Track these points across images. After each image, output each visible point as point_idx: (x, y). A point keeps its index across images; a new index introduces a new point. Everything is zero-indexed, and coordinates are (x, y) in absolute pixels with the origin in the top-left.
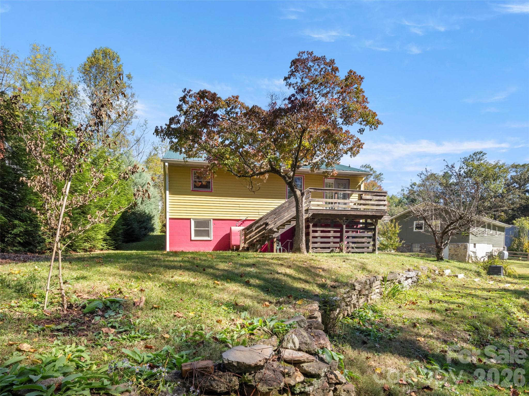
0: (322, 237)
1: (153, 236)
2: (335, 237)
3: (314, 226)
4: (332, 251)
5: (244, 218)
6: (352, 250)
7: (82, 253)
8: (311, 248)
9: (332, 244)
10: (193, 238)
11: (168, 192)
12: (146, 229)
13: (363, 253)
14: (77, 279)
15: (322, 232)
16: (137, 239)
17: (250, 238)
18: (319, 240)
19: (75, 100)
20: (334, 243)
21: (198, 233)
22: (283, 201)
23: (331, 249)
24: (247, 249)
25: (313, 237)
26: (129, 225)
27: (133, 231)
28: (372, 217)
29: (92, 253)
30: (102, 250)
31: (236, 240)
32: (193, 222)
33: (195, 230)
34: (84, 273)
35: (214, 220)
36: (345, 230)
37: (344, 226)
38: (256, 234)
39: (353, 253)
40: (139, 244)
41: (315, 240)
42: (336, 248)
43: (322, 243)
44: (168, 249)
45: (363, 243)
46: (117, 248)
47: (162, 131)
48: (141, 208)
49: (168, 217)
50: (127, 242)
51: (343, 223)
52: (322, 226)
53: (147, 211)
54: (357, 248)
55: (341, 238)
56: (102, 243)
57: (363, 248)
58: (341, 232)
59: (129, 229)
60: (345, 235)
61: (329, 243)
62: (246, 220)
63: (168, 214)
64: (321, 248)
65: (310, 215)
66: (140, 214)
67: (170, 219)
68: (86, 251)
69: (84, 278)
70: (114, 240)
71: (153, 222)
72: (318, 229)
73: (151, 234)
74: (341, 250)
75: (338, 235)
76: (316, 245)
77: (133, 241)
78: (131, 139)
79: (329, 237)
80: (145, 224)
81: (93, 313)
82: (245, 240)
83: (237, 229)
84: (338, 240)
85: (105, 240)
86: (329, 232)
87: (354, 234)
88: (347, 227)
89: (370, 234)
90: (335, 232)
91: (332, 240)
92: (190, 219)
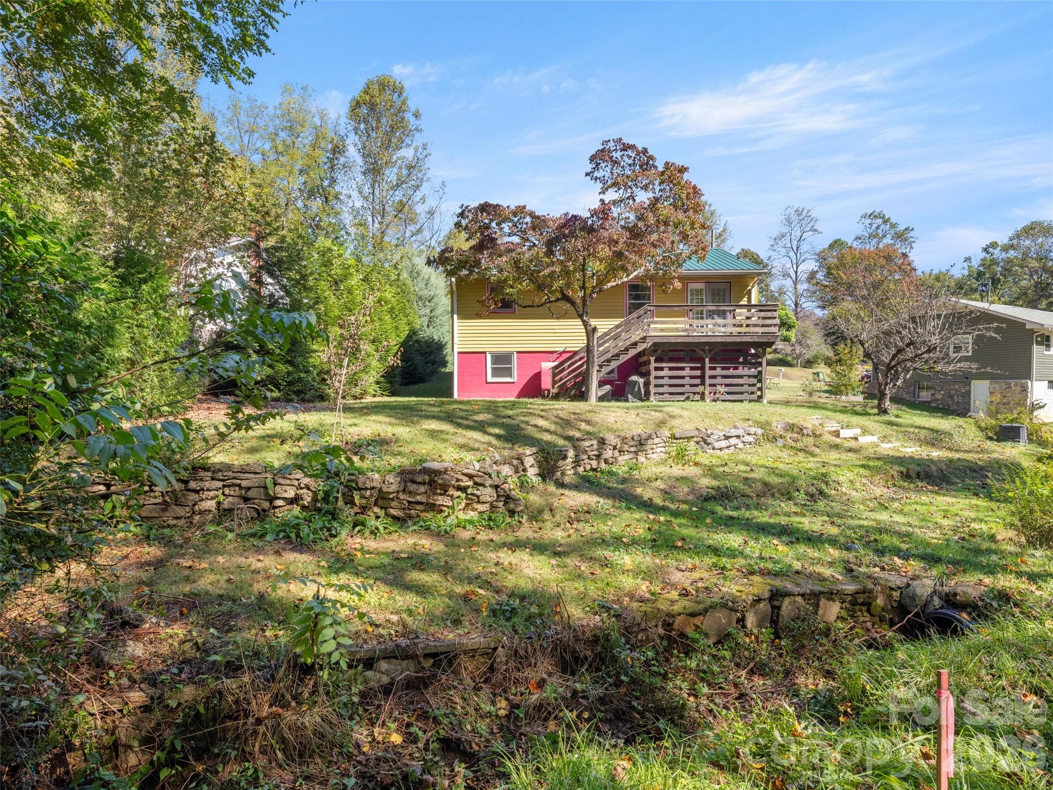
0: (671, 377)
1: (445, 373)
2: (692, 377)
3: (656, 361)
4: (688, 398)
5: (562, 349)
6: (722, 398)
7: (352, 401)
8: (652, 394)
9: (687, 387)
10: (490, 379)
11: (455, 316)
12: (434, 363)
13: (742, 401)
14: (351, 425)
15: (671, 369)
16: (421, 380)
17: (561, 379)
18: (666, 381)
19: (342, 160)
20: (691, 385)
21: (496, 372)
22: (617, 322)
23: (687, 395)
24: (556, 397)
25: (656, 378)
26: (410, 360)
27: (415, 368)
28: (756, 345)
29: (363, 401)
30: (374, 396)
31: (546, 383)
32: (489, 357)
33: (493, 369)
34: (355, 421)
35: (518, 352)
36: (708, 365)
37: (707, 360)
38: (569, 374)
39: (723, 401)
40: (422, 386)
41: (660, 382)
42: (694, 393)
43: (670, 386)
44: (456, 396)
45: (742, 385)
46: (393, 394)
47: (435, 261)
48: (427, 333)
49: (456, 350)
50: (406, 384)
51: (704, 356)
52: (671, 360)
53: (436, 337)
54: (728, 393)
55: (702, 377)
56: (376, 387)
57: (742, 393)
58: (702, 368)
59: (410, 366)
60: (708, 373)
61: (683, 386)
62: (564, 352)
63: (456, 347)
64: (671, 394)
65: (649, 345)
66: (426, 342)
67: (459, 353)
68: (355, 397)
69: (355, 425)
70: (390, 382)
71: (445, 352)
72: (664, 365)
73: (443, 370)
74: (703, 398)
75: (698, 373)
76: (661, 390)
77: (415, 383)
78: (420, 209)
79: (683, 377)
80: (433, 356)
81: (360, 446)
82: (554, 383)
83: (547, 365)
84: (698, 381)
85: (378, 383)
86: (683, 369)
87: (725, 373)
88: (711, 360)
89: (753, 371)
90: (692, 369)
91: (687, 381)
92: (485, 353)
